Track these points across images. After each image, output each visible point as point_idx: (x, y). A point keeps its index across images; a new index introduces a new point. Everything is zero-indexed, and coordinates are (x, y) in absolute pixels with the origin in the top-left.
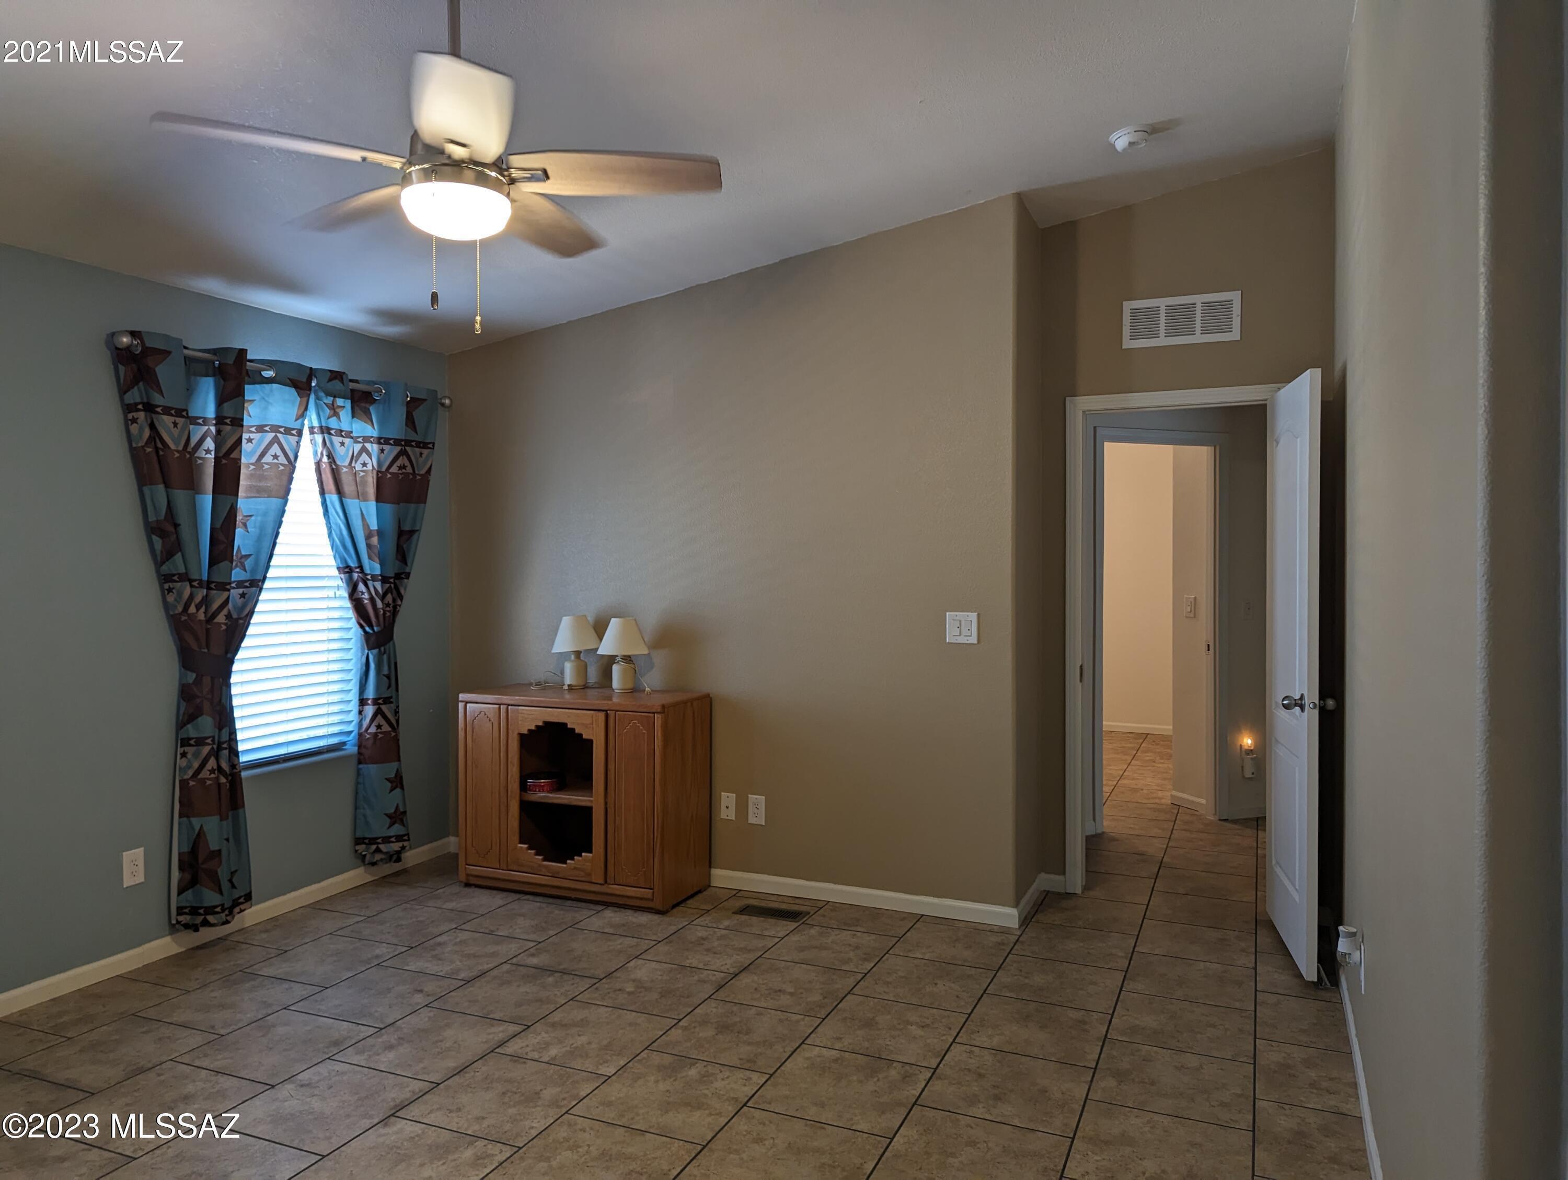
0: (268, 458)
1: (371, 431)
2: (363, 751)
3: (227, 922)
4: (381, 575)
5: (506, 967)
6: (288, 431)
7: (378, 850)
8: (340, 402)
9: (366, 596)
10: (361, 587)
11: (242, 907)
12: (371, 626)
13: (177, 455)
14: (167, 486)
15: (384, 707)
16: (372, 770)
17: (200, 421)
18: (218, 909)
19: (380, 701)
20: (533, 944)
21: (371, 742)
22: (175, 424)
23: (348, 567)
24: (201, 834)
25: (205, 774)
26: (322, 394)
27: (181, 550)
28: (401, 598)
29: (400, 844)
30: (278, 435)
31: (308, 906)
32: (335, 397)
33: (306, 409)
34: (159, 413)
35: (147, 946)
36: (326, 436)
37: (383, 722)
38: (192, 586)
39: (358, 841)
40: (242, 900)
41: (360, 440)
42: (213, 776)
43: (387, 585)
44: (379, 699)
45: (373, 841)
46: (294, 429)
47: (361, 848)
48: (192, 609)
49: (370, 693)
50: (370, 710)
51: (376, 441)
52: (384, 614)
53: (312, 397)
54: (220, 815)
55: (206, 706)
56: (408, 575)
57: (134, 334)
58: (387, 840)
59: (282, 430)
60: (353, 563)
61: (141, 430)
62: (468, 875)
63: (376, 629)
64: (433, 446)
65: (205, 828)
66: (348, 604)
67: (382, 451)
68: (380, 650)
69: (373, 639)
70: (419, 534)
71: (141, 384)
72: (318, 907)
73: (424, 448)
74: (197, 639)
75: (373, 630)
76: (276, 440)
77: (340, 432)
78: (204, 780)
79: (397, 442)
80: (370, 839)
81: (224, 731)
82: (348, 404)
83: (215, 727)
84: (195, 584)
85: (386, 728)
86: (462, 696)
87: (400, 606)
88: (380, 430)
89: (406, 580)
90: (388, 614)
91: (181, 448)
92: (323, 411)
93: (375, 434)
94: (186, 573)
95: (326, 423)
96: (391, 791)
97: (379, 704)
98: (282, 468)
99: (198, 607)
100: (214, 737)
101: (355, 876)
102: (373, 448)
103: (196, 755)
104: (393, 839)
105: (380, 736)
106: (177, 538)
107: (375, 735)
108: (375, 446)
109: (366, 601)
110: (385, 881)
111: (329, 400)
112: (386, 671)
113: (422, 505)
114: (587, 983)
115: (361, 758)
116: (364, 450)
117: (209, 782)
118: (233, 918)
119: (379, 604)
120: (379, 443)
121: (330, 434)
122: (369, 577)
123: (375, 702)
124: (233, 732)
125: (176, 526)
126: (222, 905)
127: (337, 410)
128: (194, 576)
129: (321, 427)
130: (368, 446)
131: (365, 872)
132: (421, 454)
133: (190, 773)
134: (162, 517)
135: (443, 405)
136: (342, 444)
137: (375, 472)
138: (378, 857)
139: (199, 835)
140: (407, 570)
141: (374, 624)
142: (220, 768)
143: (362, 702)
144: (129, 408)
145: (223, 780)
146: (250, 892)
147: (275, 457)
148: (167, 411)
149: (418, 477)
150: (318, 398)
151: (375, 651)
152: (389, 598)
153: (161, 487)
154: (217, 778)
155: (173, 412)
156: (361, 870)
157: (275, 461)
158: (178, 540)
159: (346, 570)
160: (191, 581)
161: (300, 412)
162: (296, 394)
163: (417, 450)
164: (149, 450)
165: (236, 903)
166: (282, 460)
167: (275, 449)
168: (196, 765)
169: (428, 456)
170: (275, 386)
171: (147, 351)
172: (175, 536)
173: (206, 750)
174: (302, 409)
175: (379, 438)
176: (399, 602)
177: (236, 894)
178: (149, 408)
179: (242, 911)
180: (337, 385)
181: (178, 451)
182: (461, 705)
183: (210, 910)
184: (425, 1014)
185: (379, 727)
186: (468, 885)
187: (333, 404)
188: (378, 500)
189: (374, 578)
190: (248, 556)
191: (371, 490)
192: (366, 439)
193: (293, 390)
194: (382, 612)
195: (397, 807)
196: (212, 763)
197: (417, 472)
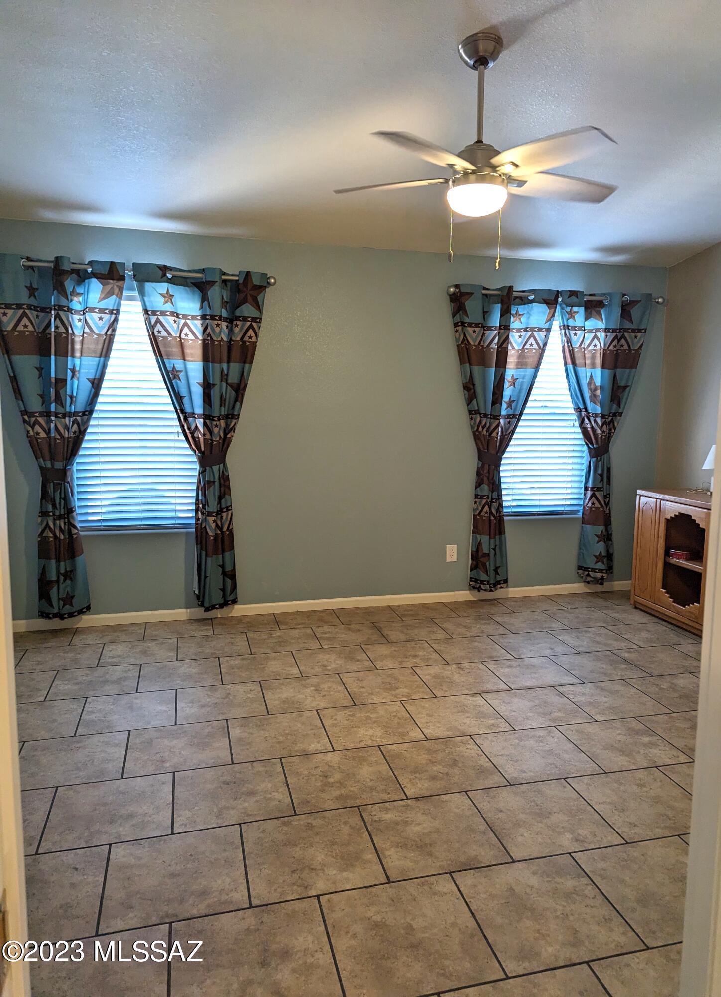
0: (528, 346)
1: (601, 325)
2: (584, 516)
3: (491, 591)
4: (601, 413)
5: (608, 652)
6: (540, 330)
7: (588, 575)
8: (575, 309)
9: (589, 426)
10: (586, 421)
11: (502, 585)
12: (592, 444)
13: (474, 348)
14: (470, 364)
15: (596, 493)
16: (588, 528)
17: (493, 328)
18: (486, 583)
19: (595, 489)
20: (636, 646)
21: (588, 512)
22: (474, 332)
23: (579, 408)
24: (480, 544)
25: (483, 514)
26: (564, 306)
27: (475, 397)
28: (615, 429)
29: (601, 574)
30: (534, 332)
31: (545, 596)
32: (572, 306)
33: (553, 315)
34: (466, 326)
35: (457, 593)
36: (567, 330)
37: (595, 502)
38: (480, 417)
39: (580, 568)
40: (502, 582)
41: (594, 331)
42: (486, 515)
43: (604, 420)
44: (594, 487)
45: (586, 569)
46: (543, 328)
47: (580, 571)
48: (480, 429)
49: (590, 484)
50: (589, 493)
51: (604, 330)
52: (601, 437)
53: (558, 307)
54: (490, 535)
55: (486, 479)
56: (621, 414)
57: (457, 286)
58: (593, 570)
59: (536, 329)
60: (581, 406)
61: (460, 336)
62: (635, 601)
63: (595, 446)
64: (645, 331)
65: (482, 541)
66: (579, 430)
67: (607, 336)
68: (597, 459)
69: (593, 452)
70: (630, 389)
71: (461, 312)
72: (550, 598)
73: (638, 332)
74: (483, 445)
75: (593, 446)
76: (532, 336)
77: (574, 328)
78: (483, 516)
79: (614, 331)
80: (585, 568)
81: (494, 493)
82: (582, 310)
83: (490, 490)
84: (482, 415)
85: (597, 505)
86: (639, 492)
87: (614, 433)
88: (607, 323)
89: (619, 418)
90: (604, 437)
91: (476, 344)
92: (566, 316)
93: (604, 327)
94: (478, 410)
95: (567, 322)
96: (598, 542)
97: (594, 491)
98: (534, 351)
99: (483, 428)
100: (488, 496)
101: (577, 587)
102: (601, 335)
103: (480, 503)
104: (597, 571)
105: (593, 509)
106: (474, 391)
107: (591, 508)
108: (603, 334)
109: (589, 429)
110: (595, 594)
111: (569, 309)
112: (599, 471)
113: (634, 370)
114: (640, 674)
115: (584, 521)
116: (595, 337)
117: (484, 518)
118: (496, 590)
119: (599, 431)
120: (606, 332)
121: (569, 329)
122: (590, 414)
123: (592, 489)
124: (500, 496)
125: (474, 385)
126: (488, 582)
127: (573, 314)
128: (482, 411)
129: (564, 325)
130: (598, 334)
131: (584, 586)
132: (636, 337)
133: (477, 512)
134: (467, 381)
135: (658, 302)
136: (575, 334)
137: (602, 350)
138: (589, 579)
139: (479, 543)
140: (620, 411)
141: (594, 443)
142: (491, 513)
143: (586, 489)
144: (456, 325)
145: (492, 518)
146: (507, 579)
147: (531, 345)
148: (470, 325)
149: (633, 352)
150: (562, 308)
151: (594, 459)
152: (605, 428)
153: (467, 365)
154: (490, 517)
155: (473, 325)
156: (582, 584)
157: (531, 347)
158: (474, 392)
159: (578, 410)
160: (480, 414)
161: (549, 318)
162: (547, 307)
163: (633, 335)
164: (462, 346)
165: (498, 583)
166: (535, 346)
167: (532, 341)
168: (480, 509)
169: (640, 338)
170: (534, 304)
171: (463, 294)
172: (473, 391)
173: (484, 501)
174: (550, 316)
175: (606, 329)
176: (613, 431)
177: (499, 578)
178: (463, 324)
179: (502, 588)
180: (574, 299)
181: (474, 346)
182: (638, 497)
183: (482, 582)
184: (543, 659)
185: (593, 504)
186: (636, 608)
187: (571, 311)
188: (603, 367)
189: (596, 415)
190: (514, 401)
191: (599, 361)
192: (597, 330)
193: (545, 306)
194: (600, 436)
195: (601, 552)
196: (487, 509)
197: (632, 348)
